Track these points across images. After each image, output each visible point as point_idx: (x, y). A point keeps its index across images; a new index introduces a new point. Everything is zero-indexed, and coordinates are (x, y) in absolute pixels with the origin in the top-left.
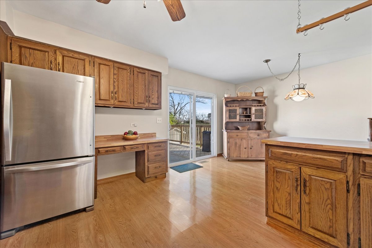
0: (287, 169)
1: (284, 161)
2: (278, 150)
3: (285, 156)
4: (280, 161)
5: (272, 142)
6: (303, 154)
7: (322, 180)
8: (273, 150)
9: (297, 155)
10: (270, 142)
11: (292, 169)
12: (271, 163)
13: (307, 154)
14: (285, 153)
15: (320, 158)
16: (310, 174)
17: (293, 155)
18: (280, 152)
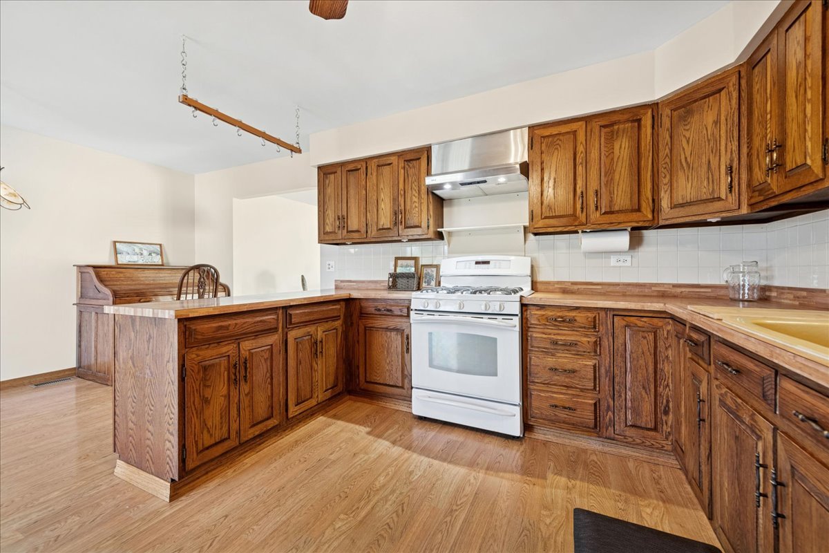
0: (222, 354)
1: (214, 343)
2: (206, 326)
3: (220, 332)
4: (207, 346)
5: (197, 312)
6: (243, 321)
7: (262, 351)
8: (198, 327)
9: (236, 324)
10: (194, 312)
11: (228, 351)
12: (194, 356)
13: (247, 320)
14: (219, 326)
15: (261, 321)
16: (249, 348)
17: (230, 328)
18: (210, 327)
